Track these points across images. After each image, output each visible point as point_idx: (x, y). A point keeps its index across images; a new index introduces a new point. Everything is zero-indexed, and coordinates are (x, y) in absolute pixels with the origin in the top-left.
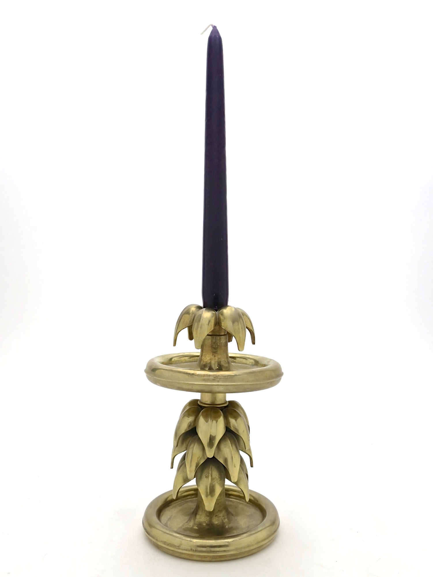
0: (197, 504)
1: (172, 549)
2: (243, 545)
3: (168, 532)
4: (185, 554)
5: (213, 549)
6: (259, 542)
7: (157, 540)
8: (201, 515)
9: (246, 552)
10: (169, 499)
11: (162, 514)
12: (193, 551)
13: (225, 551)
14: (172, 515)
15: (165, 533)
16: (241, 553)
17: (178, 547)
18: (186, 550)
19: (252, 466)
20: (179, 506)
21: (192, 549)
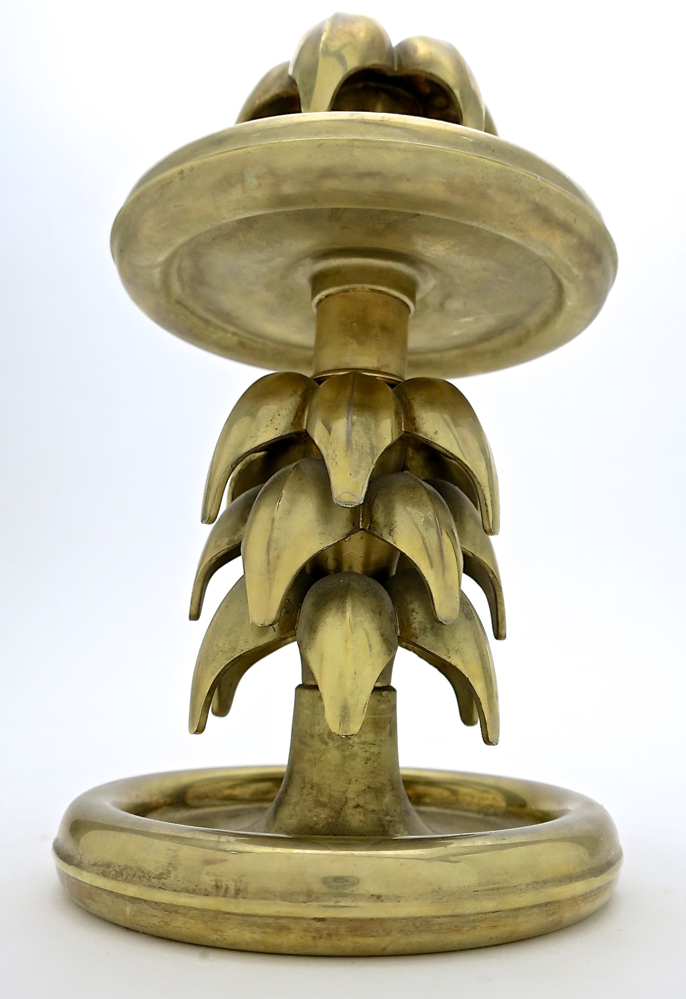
1: (132, 890)
6: (545, 882)
13: (379, 897)
17: (161, 879)
19: (499, 635)
21: (219, 884)
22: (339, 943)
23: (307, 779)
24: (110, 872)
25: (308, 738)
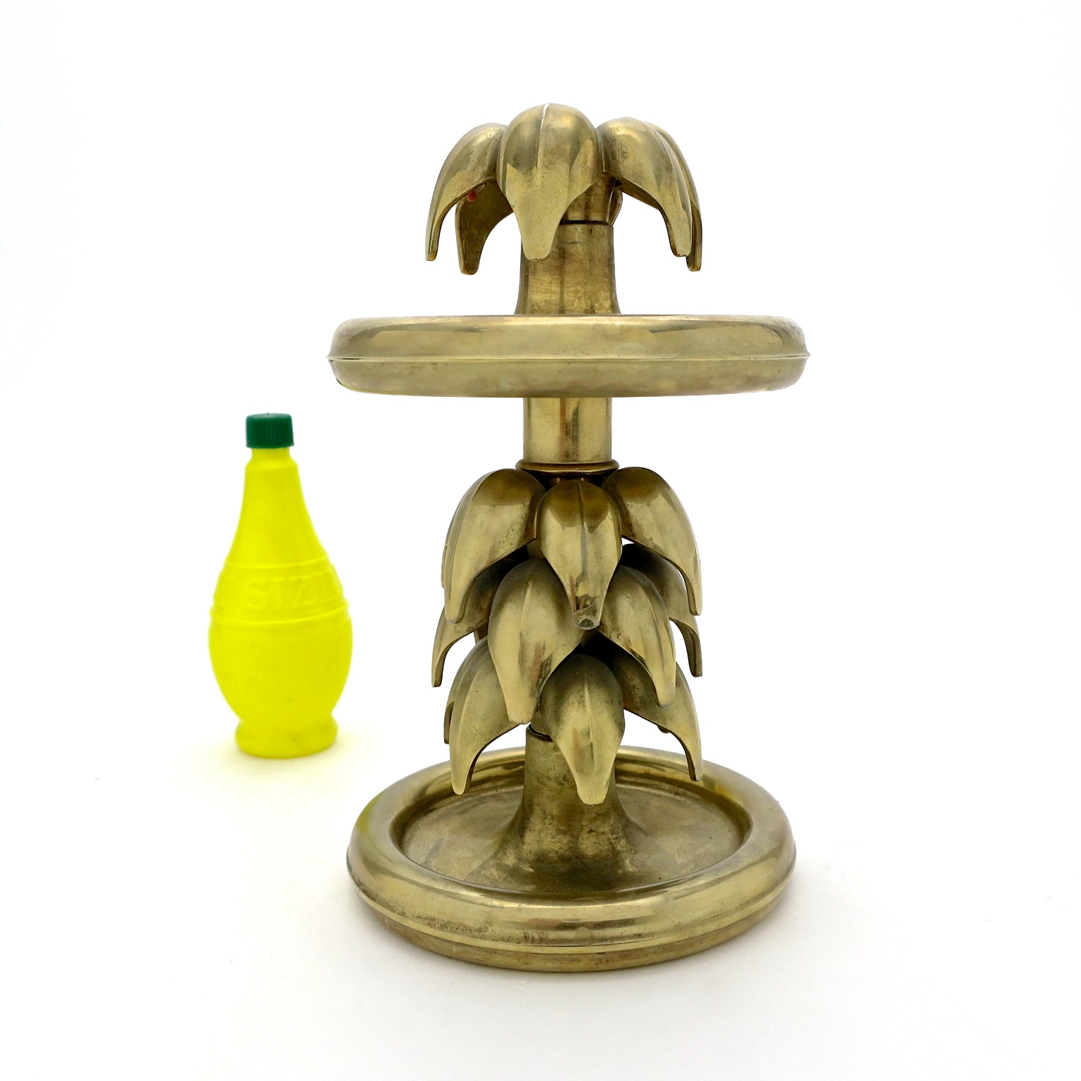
0: (523, 802)
1: (457, 938)
2: (698, 915)
3: (439, 886)
4: (504, 952)
5: (598, 933)
6: (748, 903)
7: (403, 914)
8: (540, 831)
9: (705, 936)
10: (430, 791)
11: (408, 836)
12: (533, 940)
13: (640, 935)
14: (441, 840)
15: (429, 888)
16: (692, 938)
17: (480, 932)
18: (508, 940)
20: (460, 813)
21: (527, 935)
22: (614, 965)
23: (547, 812)
24: (435, 924)
25: (546, 779)
